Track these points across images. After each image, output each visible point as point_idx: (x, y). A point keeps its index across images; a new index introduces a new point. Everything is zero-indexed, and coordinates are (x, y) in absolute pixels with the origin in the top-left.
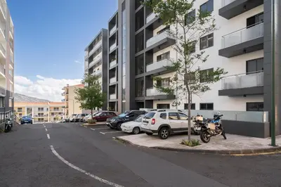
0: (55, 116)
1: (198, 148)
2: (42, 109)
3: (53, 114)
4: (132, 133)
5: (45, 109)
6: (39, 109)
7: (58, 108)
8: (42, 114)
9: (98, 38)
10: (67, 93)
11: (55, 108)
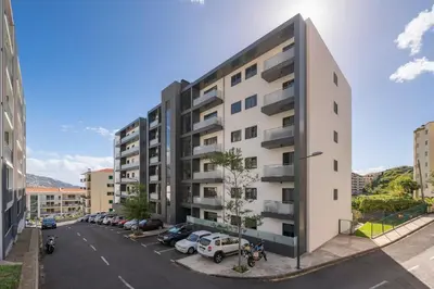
0: (70, 206)
1: (246, 275)
2: (52, 197)
3: (67, 203)
4: (188, 254)
5: (56, 197)
6: (48, 197)
7: (74, 196)
8: (53, 203)
9: (133, 125)
10: (89, 180)
11: (69, 196)
